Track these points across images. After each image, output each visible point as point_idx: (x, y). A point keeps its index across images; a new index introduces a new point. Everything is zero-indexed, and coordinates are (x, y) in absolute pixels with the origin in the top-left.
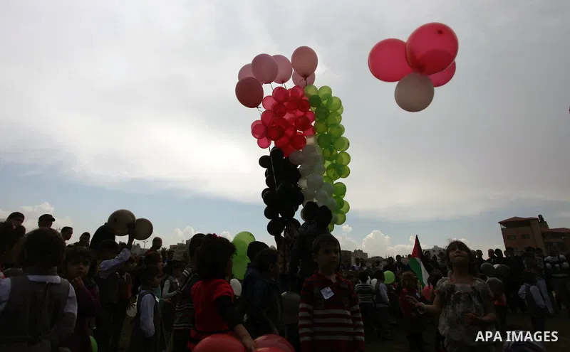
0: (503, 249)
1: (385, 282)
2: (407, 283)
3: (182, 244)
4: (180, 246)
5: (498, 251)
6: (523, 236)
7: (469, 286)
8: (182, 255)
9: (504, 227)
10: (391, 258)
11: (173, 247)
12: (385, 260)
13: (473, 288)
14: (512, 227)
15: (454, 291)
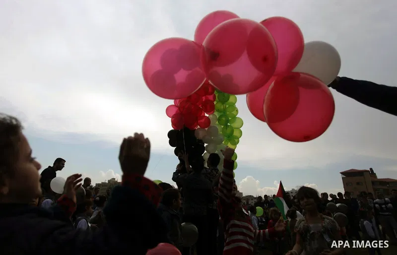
0: (343, 192)
1: (257, 215)
2: (273, 216)
3: (105, 183)
4: (103, 184)
5: (340, 194)
6: (358, 184)
7: (320, 225)
8: (105, 191)
9: (344, 176)
10: (260, 198)
11: (98, 185)
12: (255, 198)
13: (323, 227)
14: (350, 176)
15: (309, 231)
